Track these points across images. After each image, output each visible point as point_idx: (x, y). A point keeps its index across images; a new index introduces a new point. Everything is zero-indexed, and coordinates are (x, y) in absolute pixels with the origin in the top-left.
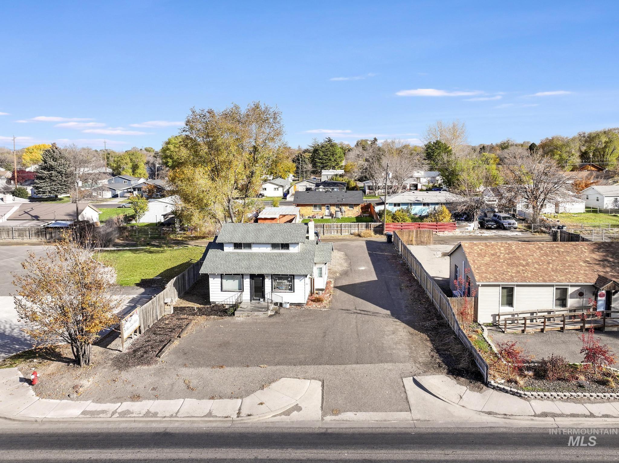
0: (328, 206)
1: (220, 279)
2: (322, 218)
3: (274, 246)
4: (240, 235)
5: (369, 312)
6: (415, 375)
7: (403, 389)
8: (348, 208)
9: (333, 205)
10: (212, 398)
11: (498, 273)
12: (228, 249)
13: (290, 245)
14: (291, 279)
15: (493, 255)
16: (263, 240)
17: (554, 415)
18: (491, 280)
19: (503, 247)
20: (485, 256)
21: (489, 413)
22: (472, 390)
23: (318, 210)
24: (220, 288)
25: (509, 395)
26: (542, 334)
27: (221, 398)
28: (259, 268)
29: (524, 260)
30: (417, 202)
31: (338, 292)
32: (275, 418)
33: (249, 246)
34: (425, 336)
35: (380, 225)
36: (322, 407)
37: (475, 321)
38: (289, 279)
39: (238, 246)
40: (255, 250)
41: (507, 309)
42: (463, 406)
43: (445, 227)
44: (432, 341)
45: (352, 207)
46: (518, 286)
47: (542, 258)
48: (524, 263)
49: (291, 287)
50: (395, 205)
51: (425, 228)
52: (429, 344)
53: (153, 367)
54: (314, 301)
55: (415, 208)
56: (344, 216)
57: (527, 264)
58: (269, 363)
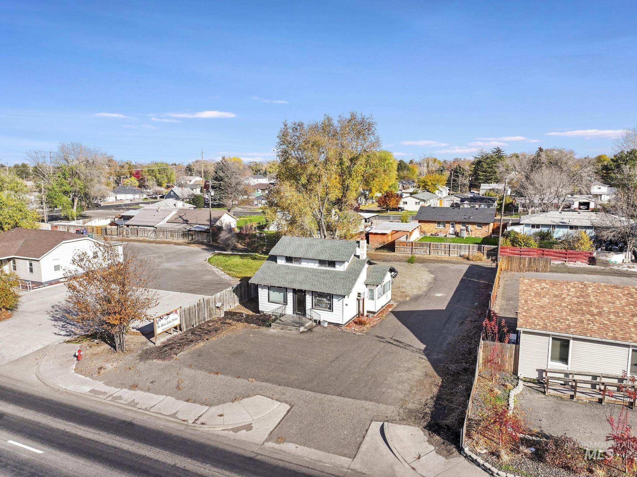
0: (453, 223)
1: (267, 290)
2: (446, 236)
3: (322, 262)
4: (292, 249)
5: (403, 343)
6: (387, 421)
7: (364, 432)
8: (476, 227)
9: (459, 223)
10: (188, 401)
11: (551, 319)
12: (281, 262)
13: (337, 263)
14: (330, 298)
15: (556, 296)
16: (310, 256)
18: (538, 327)
19: (574, 287)
20: (543, 297)
22: (438, 452)
23: (441, 227)
24: (267, 298)
25: (480, 469)
26: (599, 406)
27: (195, 402)
28: (301, 283)
29: (597, 307)
30: (561, 224)
31: (392, 317)
32: (224, 432)
33: (298, 260)
35: (495, 249)
36: (271, 432)
37: (515, 372)
38: (328, 298)
39: (289, 259)
40: (304, 264)
41: (560, 366)
42: (413, 468)
43: (579, 256)
44: (442, 387)
45: (481, 226)
46: (574, 339)
47: (627, 308)
48: (596, 311)
49: (330, 305)
50: (533, 226)
51: (551, 255)
53: (164, 363)
54: (356, 324)
55: (559, 231)
56: (470, 235)
57: (600, 314)
58: (258, 378)
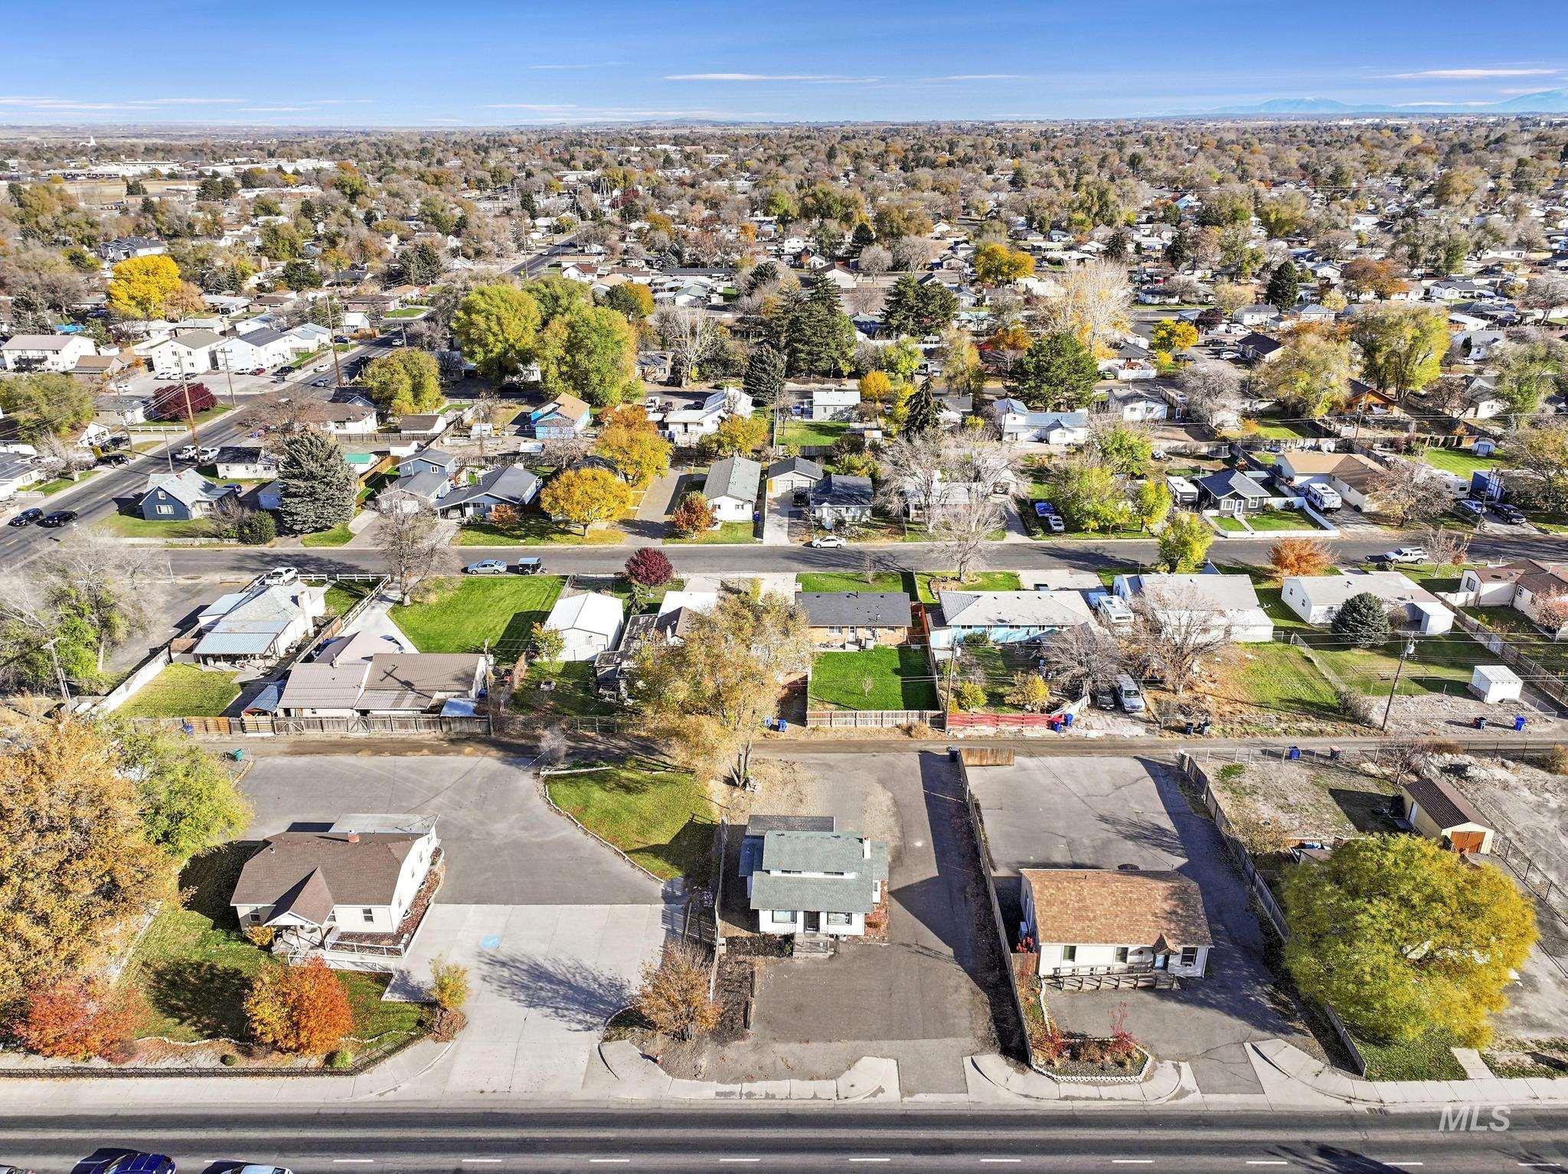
0: (853, 627)
1: (771, 912)
2: (844, 646)
3: (828, 873)
4: (788, 858)
5: (930, 950)
6: (973, 1054)
7: (963, 1071)
8: (885, 630)
9: (862, 627)
10: (812, 1079)
11: (1063, 930)
12: (775, 873)
14: (849, 915)
16: (815, 867)
17: (1073, 1098)
18: (1055, 940)
20: (1054, 905)
21: (1026, 1096)
22: (1017, 1071)
23: (836, 633)
24: (771, 919)
25: (1043, 1076)
27: (818, 1078)
30: (1000, 623)
31: (896, 903)
33: (799, 872)
34: (986, 998)
35: (939, 715)
36: (900, 1088)
37: (1037, 973)
38: (847, 914)
39: (786, 872)
41: (1069, 963)
42: (1008, 1089)
44: (991, 1005)
45: (893, 630)
46: (1081, 943)
48: (1091, 915)
49: (849, 920)
52: (988, 1009)
53: (748, 1042)
54: (870, 927)
55: (996, 631)
56: (878, 643)
58: (847, 1037)
